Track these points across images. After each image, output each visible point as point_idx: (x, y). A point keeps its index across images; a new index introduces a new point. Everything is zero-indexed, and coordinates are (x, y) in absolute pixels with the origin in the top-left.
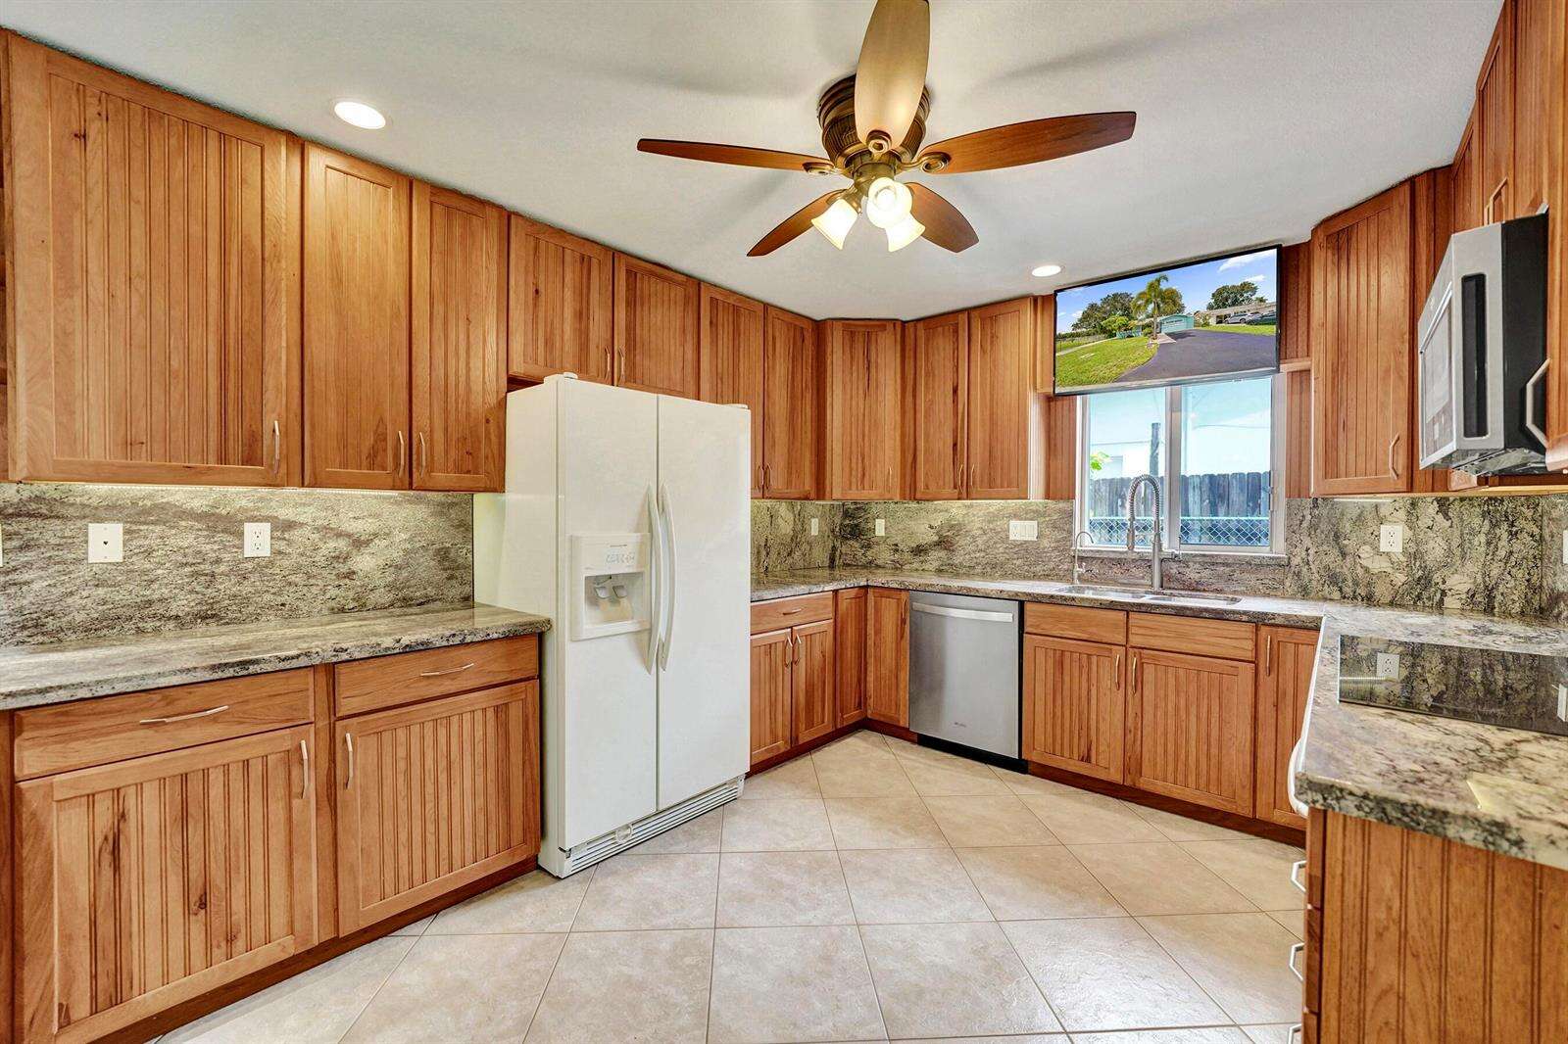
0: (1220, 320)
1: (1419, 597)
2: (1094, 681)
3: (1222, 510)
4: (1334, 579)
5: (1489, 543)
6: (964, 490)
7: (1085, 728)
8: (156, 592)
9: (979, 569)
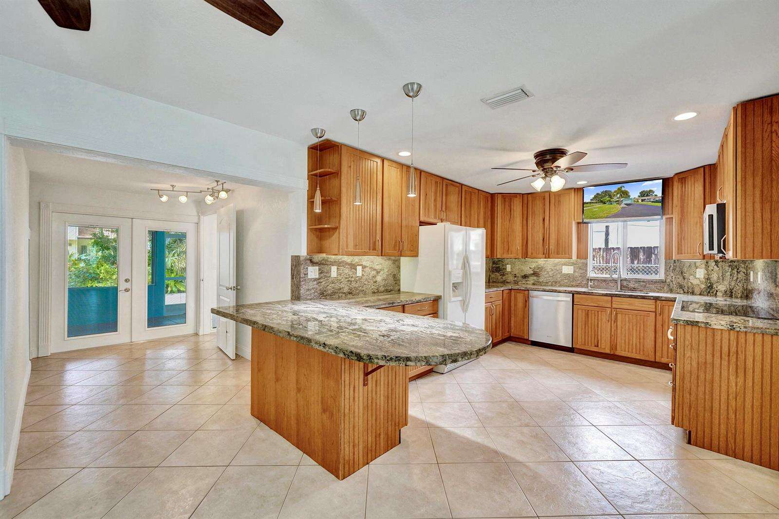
0: (643, 200)
1: (709, 292)
2: (600, 320)
3: (636, 262)
4: (681, 287)
5: (731, 275)
6: (547, 255)
7: (596, 335)
8: (342, 285)
9: (550, 284)
